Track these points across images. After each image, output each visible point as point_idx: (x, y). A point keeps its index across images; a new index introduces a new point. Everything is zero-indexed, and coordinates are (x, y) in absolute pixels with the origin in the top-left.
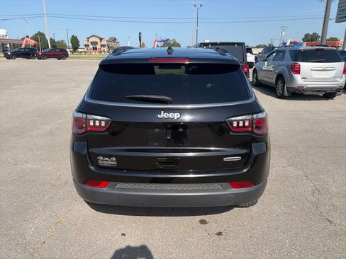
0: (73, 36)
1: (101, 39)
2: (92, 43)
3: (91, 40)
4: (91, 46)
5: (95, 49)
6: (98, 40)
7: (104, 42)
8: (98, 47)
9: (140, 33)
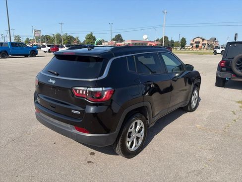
0: (183, 38)
1: (203, 40)
2: (195, 42)
3: (195, 40)
4: (195, 45)
5: (197, 46)
6: (201, 40)
7: (205, 42)
8: (200, 45)
9: (236, 34)
